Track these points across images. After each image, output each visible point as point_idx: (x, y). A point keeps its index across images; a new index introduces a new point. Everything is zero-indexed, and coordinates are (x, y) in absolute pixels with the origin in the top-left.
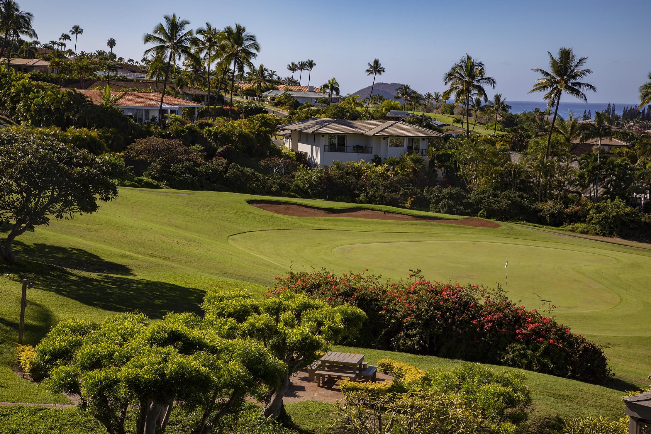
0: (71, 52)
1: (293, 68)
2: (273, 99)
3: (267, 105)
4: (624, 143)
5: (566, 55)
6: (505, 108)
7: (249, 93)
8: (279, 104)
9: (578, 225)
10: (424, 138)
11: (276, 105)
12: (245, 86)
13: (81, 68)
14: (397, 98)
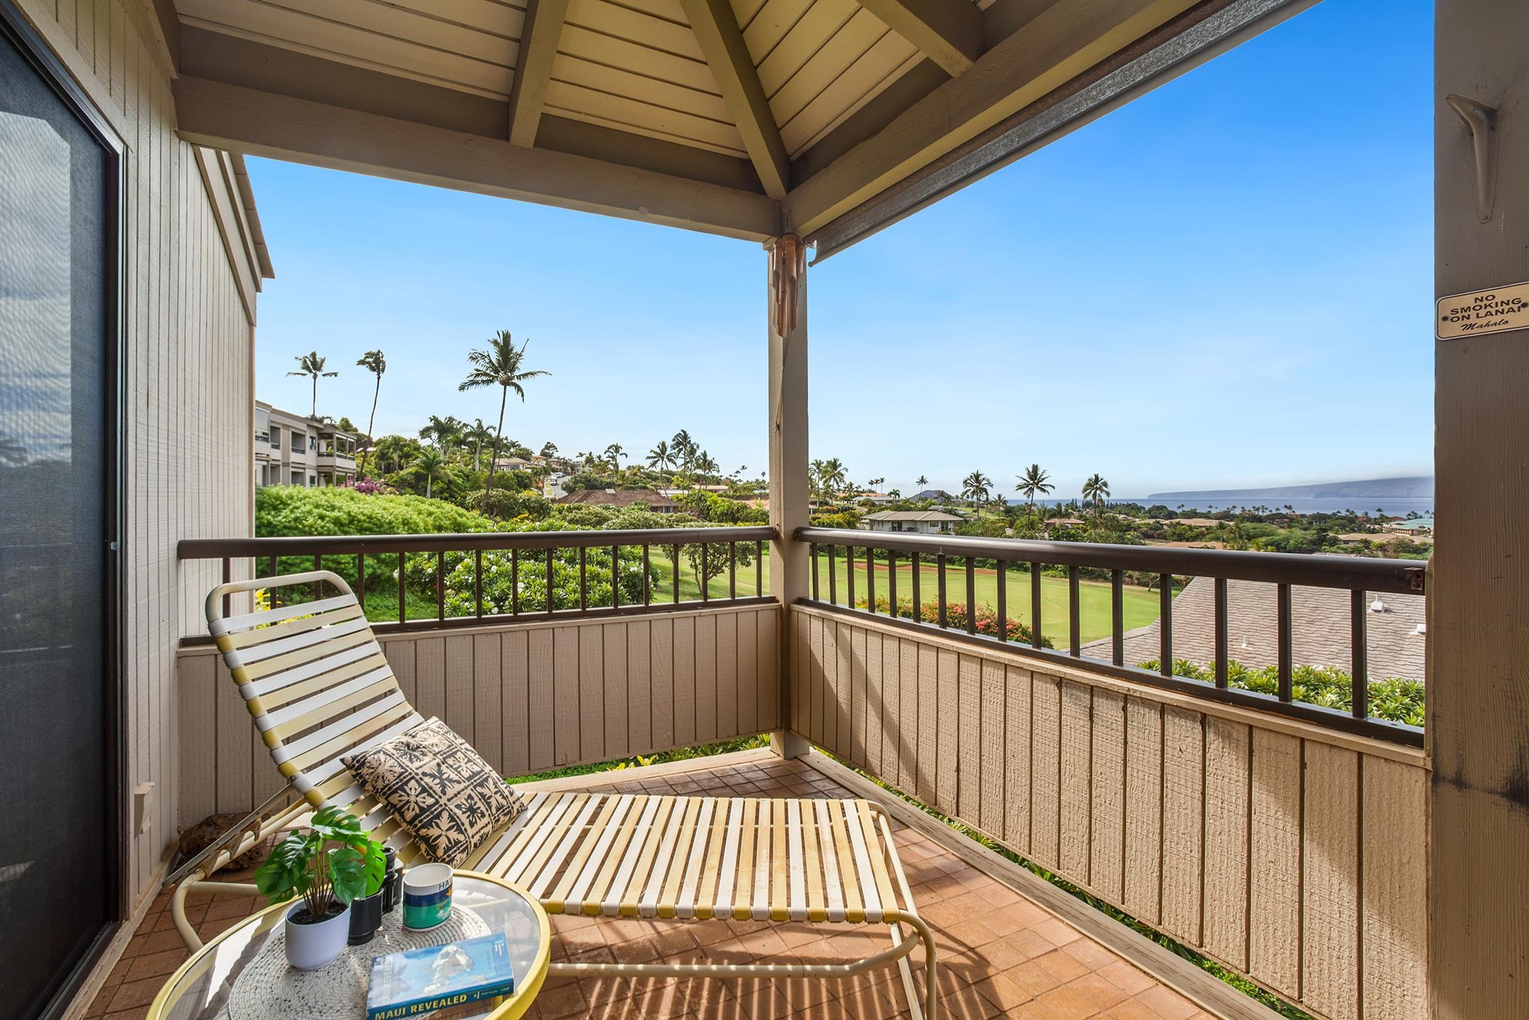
0: (740, 481)
1: (871, 483)
2: (859, 502)
3: (855, 506)
4: (1080, 522)
5: (1035, 468)
6: (1005, 502)
7: (845, 499)
8: (863, 504)
9: (1050, 572)
10: (951, 521)
11: (861, 506)
12: (842, 495)
13: (745, 489)
14: (936, 498)
